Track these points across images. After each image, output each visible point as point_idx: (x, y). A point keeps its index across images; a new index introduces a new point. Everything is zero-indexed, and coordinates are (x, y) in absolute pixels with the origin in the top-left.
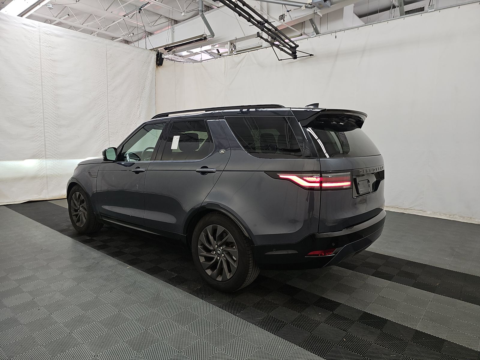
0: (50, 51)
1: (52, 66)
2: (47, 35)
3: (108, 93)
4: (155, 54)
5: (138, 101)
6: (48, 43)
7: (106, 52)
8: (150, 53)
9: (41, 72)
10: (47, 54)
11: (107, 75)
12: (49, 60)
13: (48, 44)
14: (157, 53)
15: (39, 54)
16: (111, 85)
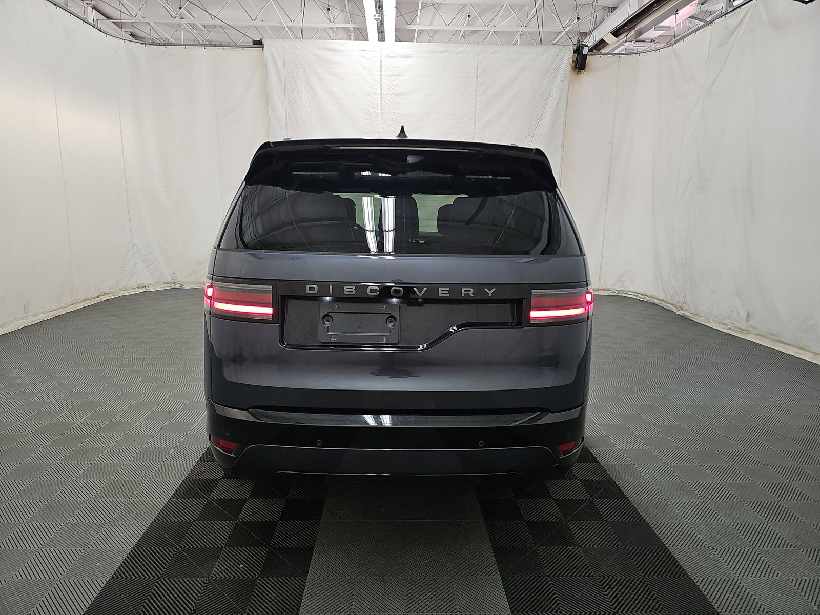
0: (393, 81)
1: (394, 103)
2: (390, 59)
3: (474, 134)
4: (570, 51)
5: (527, 142)
6: (391, 70)
7: (477, 66)
8: (561, 50)
9: (381, 113)
10: (389, 87)
11: (475, 105)
12: (391, 95)
13: (391, 72)
14: (575, 48)
15: (379, 88)
16: (480, 119)
